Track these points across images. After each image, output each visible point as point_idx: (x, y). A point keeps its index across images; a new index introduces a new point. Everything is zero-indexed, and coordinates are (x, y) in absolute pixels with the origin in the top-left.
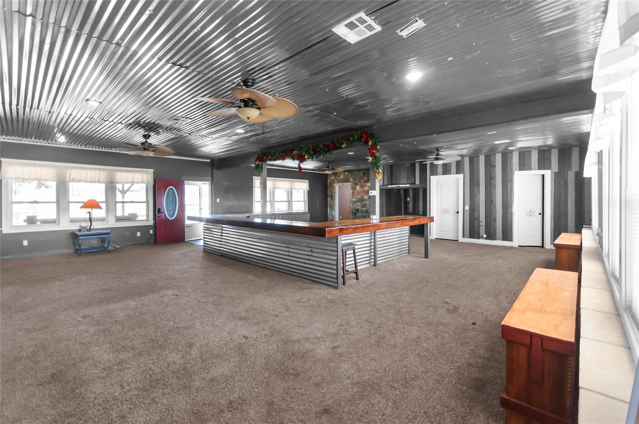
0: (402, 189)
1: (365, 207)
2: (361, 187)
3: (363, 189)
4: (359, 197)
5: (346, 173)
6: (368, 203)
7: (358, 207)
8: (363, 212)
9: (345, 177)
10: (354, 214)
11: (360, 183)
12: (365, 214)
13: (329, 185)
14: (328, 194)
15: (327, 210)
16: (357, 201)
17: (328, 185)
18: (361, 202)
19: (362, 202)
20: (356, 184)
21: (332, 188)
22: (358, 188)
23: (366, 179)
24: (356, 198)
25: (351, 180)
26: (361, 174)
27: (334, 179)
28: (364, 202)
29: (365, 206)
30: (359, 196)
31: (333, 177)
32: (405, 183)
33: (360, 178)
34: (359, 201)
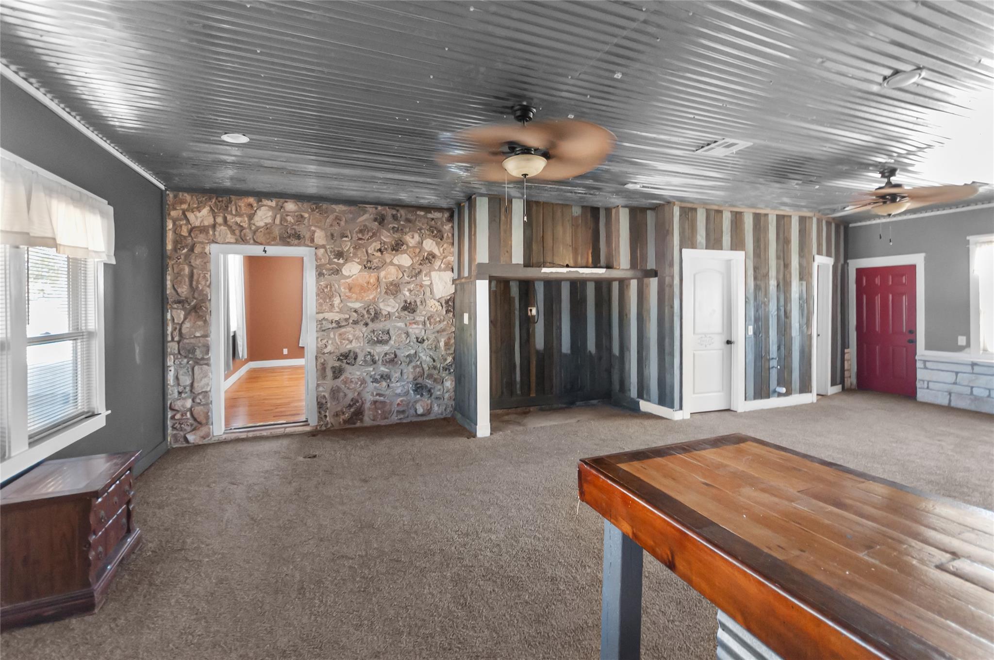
0: (566, 280)
1: (386, 342)
2: (367, 266)
3: (374, 275)
4: (357, 305)
5: (290, 206)
6: (400, 329)
7: (354, 346)
8: (374, 362)
9: (283, 219)
10: (329, 373)
11: (361, 253)
12: (383, 369)
13: (175, 249)
14: (169, 290)
15: (164, 369)
16: (346, 320)
17: (169, 247)
18: (366, 324)
19: (371, 325)
20: (340, 255)
21: (197, 262)
22: (352, 270)
23: (387, 237)
24: (341, 311)
25: (320, 237)
26: (366, 217)
27: (209, 221)
28: (379, 326)
29: (385, 337)
30: (357, 300)
31: (205, 211)
32: (567, 262)
33: (361, 231)
34: (355, 322)
